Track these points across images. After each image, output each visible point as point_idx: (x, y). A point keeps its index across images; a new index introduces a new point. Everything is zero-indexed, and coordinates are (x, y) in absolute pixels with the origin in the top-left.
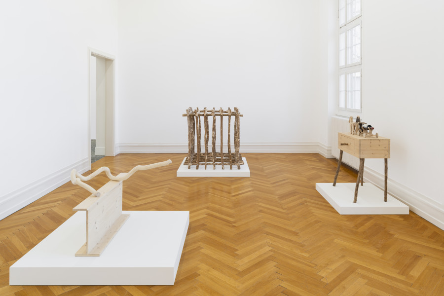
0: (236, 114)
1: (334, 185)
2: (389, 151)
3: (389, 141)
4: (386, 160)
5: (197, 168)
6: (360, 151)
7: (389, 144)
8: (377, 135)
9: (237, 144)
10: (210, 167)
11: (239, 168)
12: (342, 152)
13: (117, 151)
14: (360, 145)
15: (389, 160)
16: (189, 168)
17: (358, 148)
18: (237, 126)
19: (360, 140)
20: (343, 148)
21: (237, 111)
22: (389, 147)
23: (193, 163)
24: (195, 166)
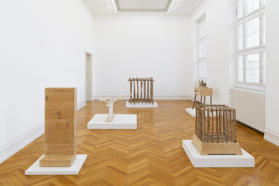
0: (152, 80)
1: (193, 109)
2: (212, 93)
3: (212, 89)
4: (211, 97)
5: (134, 104)
6: (201, 93)
7: (212, 90)
8: (208, 87)
9: (152, 93)
10: (140, 103)
11: (153, 104)
12: (196, 95)
13: (93, 99)
14: (201, 91)
15: (212, 97)
16: (131, 104)
17: (200, 92)
18: (152, 85)
19: (201, 89)
20: (196, 93)
21: (152, 78)
22: (212, 92)
23: (133, 102)
24: (134, 103)
